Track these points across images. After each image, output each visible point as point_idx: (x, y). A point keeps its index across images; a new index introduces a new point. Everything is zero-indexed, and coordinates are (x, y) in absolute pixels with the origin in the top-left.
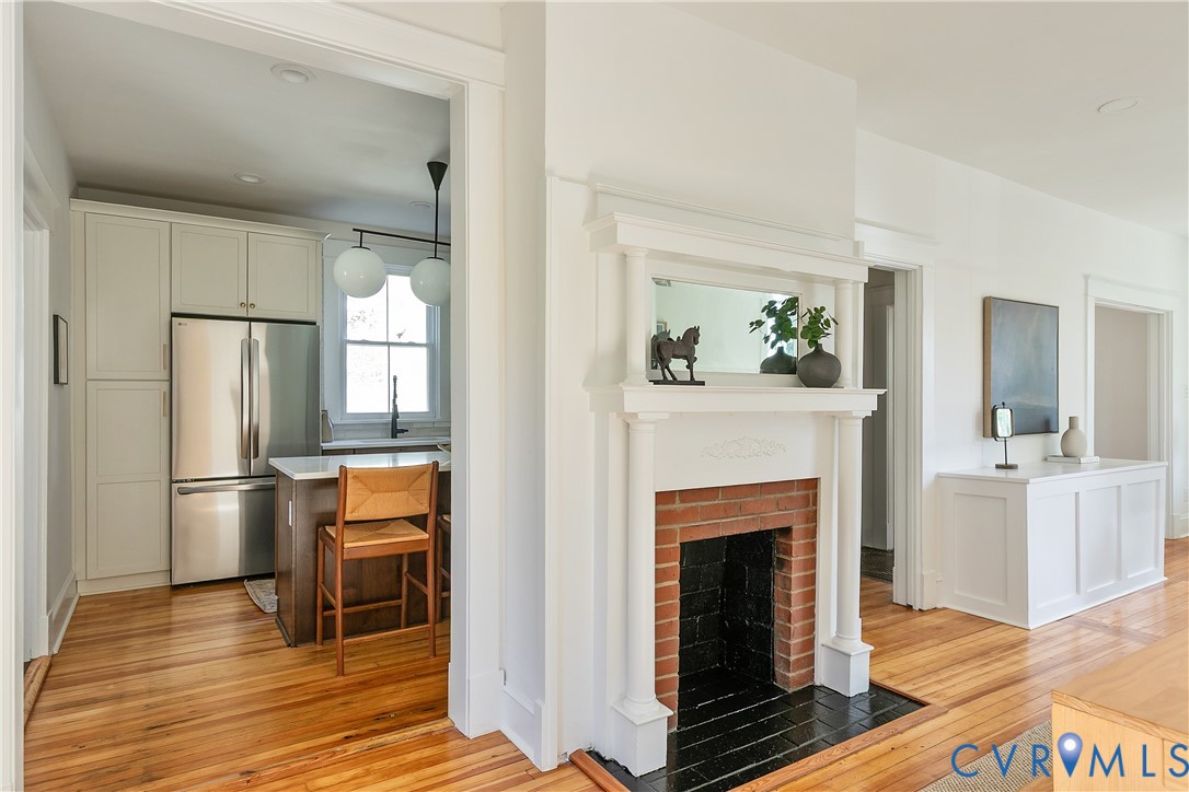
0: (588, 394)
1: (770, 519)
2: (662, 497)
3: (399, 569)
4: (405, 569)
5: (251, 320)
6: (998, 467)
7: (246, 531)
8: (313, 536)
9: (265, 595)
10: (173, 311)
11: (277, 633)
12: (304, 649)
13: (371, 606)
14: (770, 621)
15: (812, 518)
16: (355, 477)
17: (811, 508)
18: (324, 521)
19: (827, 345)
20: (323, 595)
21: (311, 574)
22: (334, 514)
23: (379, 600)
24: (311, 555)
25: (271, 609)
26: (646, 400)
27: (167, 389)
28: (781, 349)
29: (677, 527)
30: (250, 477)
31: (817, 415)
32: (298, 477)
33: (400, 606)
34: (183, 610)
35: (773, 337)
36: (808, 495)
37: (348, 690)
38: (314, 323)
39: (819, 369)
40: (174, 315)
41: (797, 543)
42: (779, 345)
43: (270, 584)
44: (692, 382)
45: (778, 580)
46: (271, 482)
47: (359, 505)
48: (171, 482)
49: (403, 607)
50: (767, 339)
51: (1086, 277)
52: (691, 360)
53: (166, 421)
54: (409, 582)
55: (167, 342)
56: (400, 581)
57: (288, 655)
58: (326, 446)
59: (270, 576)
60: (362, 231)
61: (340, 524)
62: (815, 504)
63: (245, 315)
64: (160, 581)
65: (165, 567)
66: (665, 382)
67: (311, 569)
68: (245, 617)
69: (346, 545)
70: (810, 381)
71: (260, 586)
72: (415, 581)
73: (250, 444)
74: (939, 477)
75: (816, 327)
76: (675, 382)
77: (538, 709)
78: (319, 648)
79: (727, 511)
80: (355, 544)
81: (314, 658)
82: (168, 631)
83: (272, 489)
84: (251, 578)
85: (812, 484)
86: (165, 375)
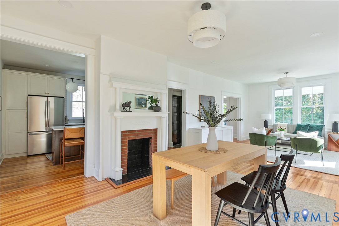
0: (109, 113)
1: (147, 136)
2: (123, 132)
3: (79, 149)
4: (80, 149)
5: (48, 96)
6: (202, 127)
7: (47, 144)
8: (59, 142)
9: (50, 157)
10: (29, 94)
11: (52, 163)
12: (57, 166)
13: (73, 157)
14: (149, 155)
15: (156, 135)
16: (67, 130)
17: (156, 134)
18: (61, 140)
19: (159, 105)
20: (61, 155)
21: (59, 150)
22: (63, 138)
23: (74, 156)
24: (59, 146)
25: (51, 159)
26: (119, 114)
27: (26, 111)
28: (152, 105)
29: (127, 137)
30: (47, 131)
31: (157, 117)
32: (55, 130)
33: (79, 157)
34: (29, 160)
35: (150, 103)
36: (155, 132)
37: (65, 172)
38: (63, 97)
39: (157, 109)
40: (29, 95)
41: (153, 140)
42: (151, 104)
43: (51, 154)
44: (130, 111)
45: (150, 147)
46: (51, 132)
47: (68, 135)
48: (28, 132)
49: (80, 157)
50: (149, 103)
51: (222, 91)
52: (130, 107)
53: (26, 119)
54: (81, 152)
55: (27, 101)
56: (79, 152)
57: (53, 167)
58: (66, 124)
59: (51, 153)
60: (72, 79)
61: (64, 139)
62: (157, 133)
63: (46, 95)
64: (25, 155)
65: (26, 151)
66: (124, 111)
67: (59, 149)
68: (46, 160)
69: (65, 143)
70: (156, 111)
71: (49, 155)
72: (82, 151)
73: (47, 124)
74: (189, 129)
75: (156, 101)
76: (127, 111)
77: (99, 170)
78: (60, 165)
79: (138, 134)
80: (67, 143)
81: (59, 167)
82: (27, 164)
83: (51, 134)
84: (47, 153)
85: (156, 129)
86: (26, 108)
